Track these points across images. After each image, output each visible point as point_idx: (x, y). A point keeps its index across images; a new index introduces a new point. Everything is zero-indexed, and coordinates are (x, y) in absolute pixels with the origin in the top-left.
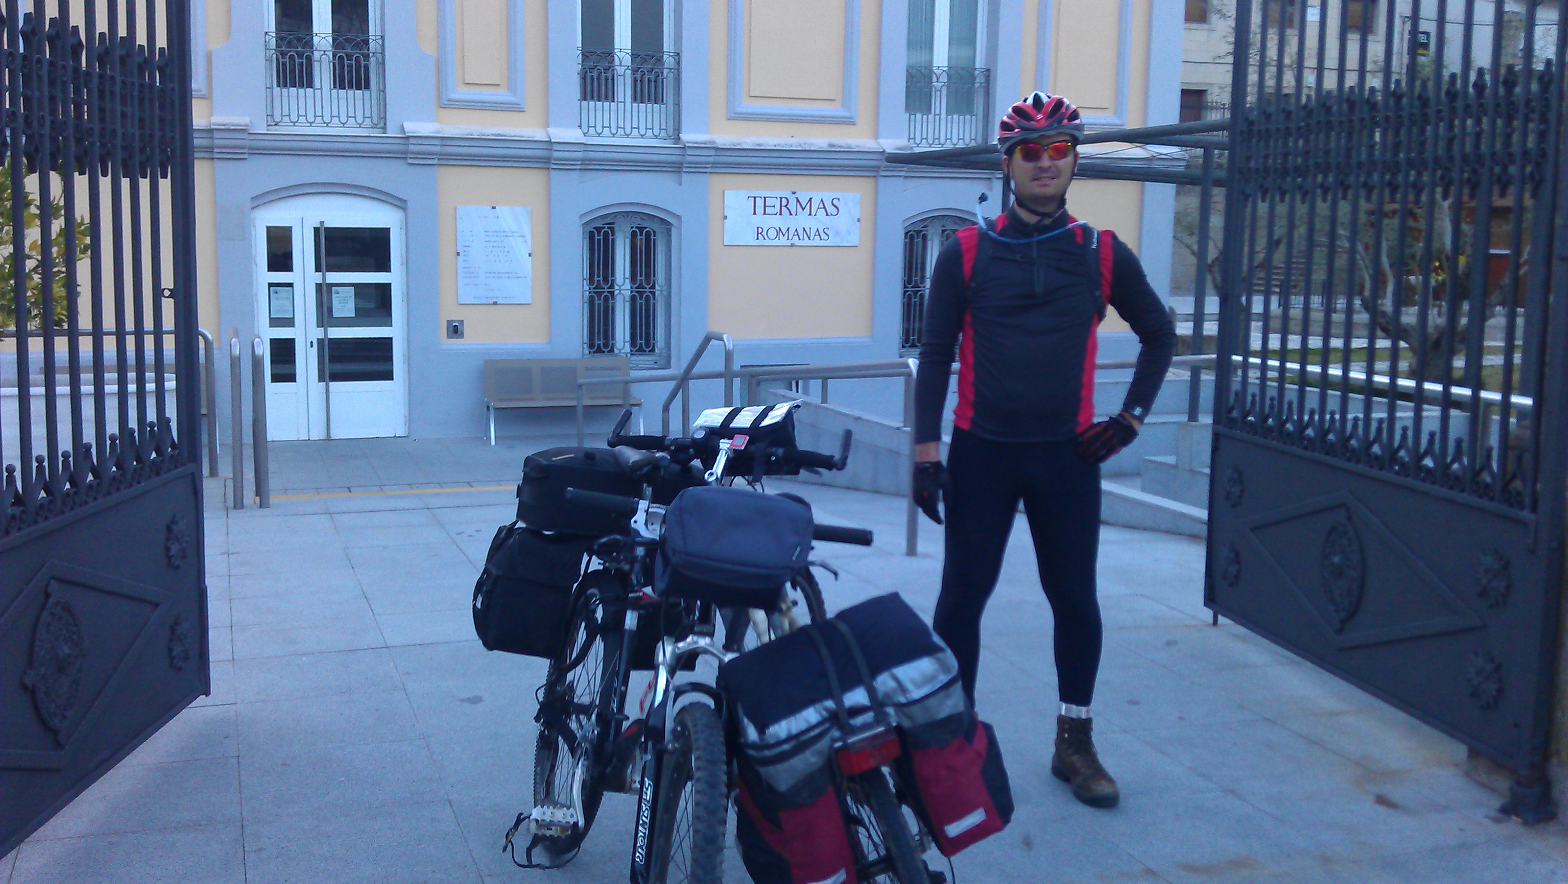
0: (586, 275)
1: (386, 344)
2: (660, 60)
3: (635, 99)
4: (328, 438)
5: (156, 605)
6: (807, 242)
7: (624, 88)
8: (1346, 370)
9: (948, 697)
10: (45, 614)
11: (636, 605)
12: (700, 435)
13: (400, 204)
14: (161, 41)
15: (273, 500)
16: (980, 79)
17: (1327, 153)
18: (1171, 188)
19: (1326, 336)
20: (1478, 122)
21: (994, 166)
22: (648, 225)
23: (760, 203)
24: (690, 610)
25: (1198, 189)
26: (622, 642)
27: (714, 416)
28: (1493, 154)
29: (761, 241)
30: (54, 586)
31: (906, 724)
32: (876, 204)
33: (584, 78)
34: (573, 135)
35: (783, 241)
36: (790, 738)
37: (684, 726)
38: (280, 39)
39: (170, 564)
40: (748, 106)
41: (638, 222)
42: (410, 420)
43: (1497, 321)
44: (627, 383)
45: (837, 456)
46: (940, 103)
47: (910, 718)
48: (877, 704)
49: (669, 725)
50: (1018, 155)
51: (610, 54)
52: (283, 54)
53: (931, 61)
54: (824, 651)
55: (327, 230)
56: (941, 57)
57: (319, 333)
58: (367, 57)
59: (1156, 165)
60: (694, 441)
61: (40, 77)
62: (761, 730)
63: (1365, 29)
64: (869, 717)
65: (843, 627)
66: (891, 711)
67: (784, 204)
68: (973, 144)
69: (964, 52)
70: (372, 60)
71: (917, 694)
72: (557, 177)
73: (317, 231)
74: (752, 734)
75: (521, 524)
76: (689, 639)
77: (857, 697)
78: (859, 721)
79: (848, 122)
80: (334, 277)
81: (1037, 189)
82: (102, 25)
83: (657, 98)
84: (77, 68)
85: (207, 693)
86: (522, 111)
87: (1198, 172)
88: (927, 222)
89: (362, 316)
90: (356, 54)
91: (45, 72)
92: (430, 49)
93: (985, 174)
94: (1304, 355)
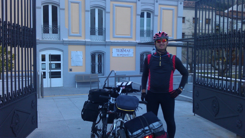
0: (91, 61)
1: (60, 72)
2: (102, 29)
3: (99, 35)
4: (51, 87)
5: (30, 114)
6: (125, 56)
7: (97, 33)
8: (211, 75)
9: (161, 128)
10: (14, 116)
11: (108, 113)
12: (117, 87)
13: (62, 51)
14: (32, 27)
15: (44, 97)
16: (151, 32)
17: (210, 43)
18: (181, 48)
19: (208, 70)
20: (234, 38)
21: (153, 45)
22: (101, 54)
23: (118, 50)
24: (119, 115)
25: (186, 48)
26: (106, 119)
27: (119, 84)
28: (237, 43)
29: (118, 56)
30: (16, 111)
31: (155, 132)
32: (136, 50)
33: (91, 32)
34: (89, 40)
35: (122, 56)
36: (136, 135)
37: (119, 133)
38: (44, 26)
39: (32, 107)
40: (116, 36)
41: (99, 53)
42: (64, 84)
43: (234, 67)
44: (98, 78)
45: (139, 90)
46: (145, 35)
47: (155, 131)
48: (150, 129)
49: (116, 133)
50: (157, 42)
51: (95, 28)
52: (44, 28)
53: (144, 29)
54: (141, 121)
55: (51, 55)
56: (145, 28)
57: (50, 71)
58: (57, 29)
59: (178, 44)
60: (116, 88)
61: (15, 33)
62: (132, 133)
63: (209, 24)
64: (149, 131)
65: (144, 117)
66: (152, 130)
67: (122, 50)
68: (150, 41)
69: (149, 28)
70: (58, 29)
71: (156, 128)
72: (87, 47)
73: (49, 55)
74: (130, 134)
75: (89, 101)
76: (119, 119)
77: (147, 128)
78: (147, 132)
79: (131, 38)
80: (52, 62)
81: (160, 48)
82: (24, 25)
83: (102, 35)
84: (20, 31)
85: (37, 128)
86: (81, 37)
87: (186, 45)
88: (143, 53)
89: (56, 68)
90: (56, 28)
91: (15, 32)
92: (67, 28)
93: (153, 46)
94: (204, 73)
